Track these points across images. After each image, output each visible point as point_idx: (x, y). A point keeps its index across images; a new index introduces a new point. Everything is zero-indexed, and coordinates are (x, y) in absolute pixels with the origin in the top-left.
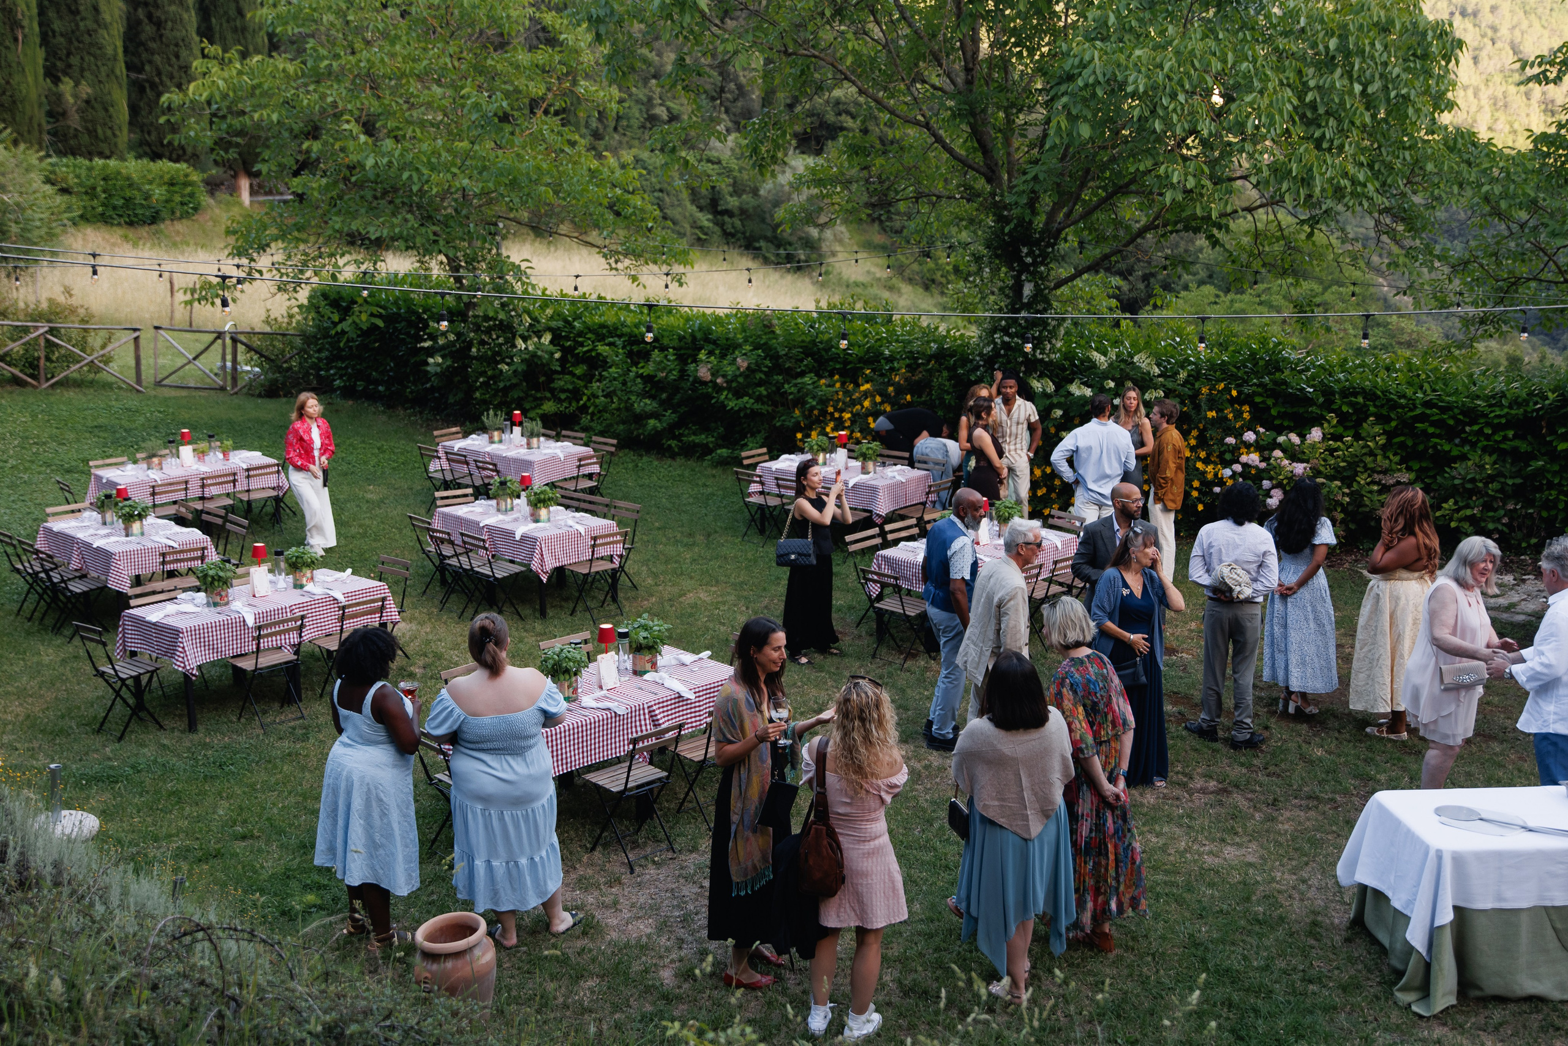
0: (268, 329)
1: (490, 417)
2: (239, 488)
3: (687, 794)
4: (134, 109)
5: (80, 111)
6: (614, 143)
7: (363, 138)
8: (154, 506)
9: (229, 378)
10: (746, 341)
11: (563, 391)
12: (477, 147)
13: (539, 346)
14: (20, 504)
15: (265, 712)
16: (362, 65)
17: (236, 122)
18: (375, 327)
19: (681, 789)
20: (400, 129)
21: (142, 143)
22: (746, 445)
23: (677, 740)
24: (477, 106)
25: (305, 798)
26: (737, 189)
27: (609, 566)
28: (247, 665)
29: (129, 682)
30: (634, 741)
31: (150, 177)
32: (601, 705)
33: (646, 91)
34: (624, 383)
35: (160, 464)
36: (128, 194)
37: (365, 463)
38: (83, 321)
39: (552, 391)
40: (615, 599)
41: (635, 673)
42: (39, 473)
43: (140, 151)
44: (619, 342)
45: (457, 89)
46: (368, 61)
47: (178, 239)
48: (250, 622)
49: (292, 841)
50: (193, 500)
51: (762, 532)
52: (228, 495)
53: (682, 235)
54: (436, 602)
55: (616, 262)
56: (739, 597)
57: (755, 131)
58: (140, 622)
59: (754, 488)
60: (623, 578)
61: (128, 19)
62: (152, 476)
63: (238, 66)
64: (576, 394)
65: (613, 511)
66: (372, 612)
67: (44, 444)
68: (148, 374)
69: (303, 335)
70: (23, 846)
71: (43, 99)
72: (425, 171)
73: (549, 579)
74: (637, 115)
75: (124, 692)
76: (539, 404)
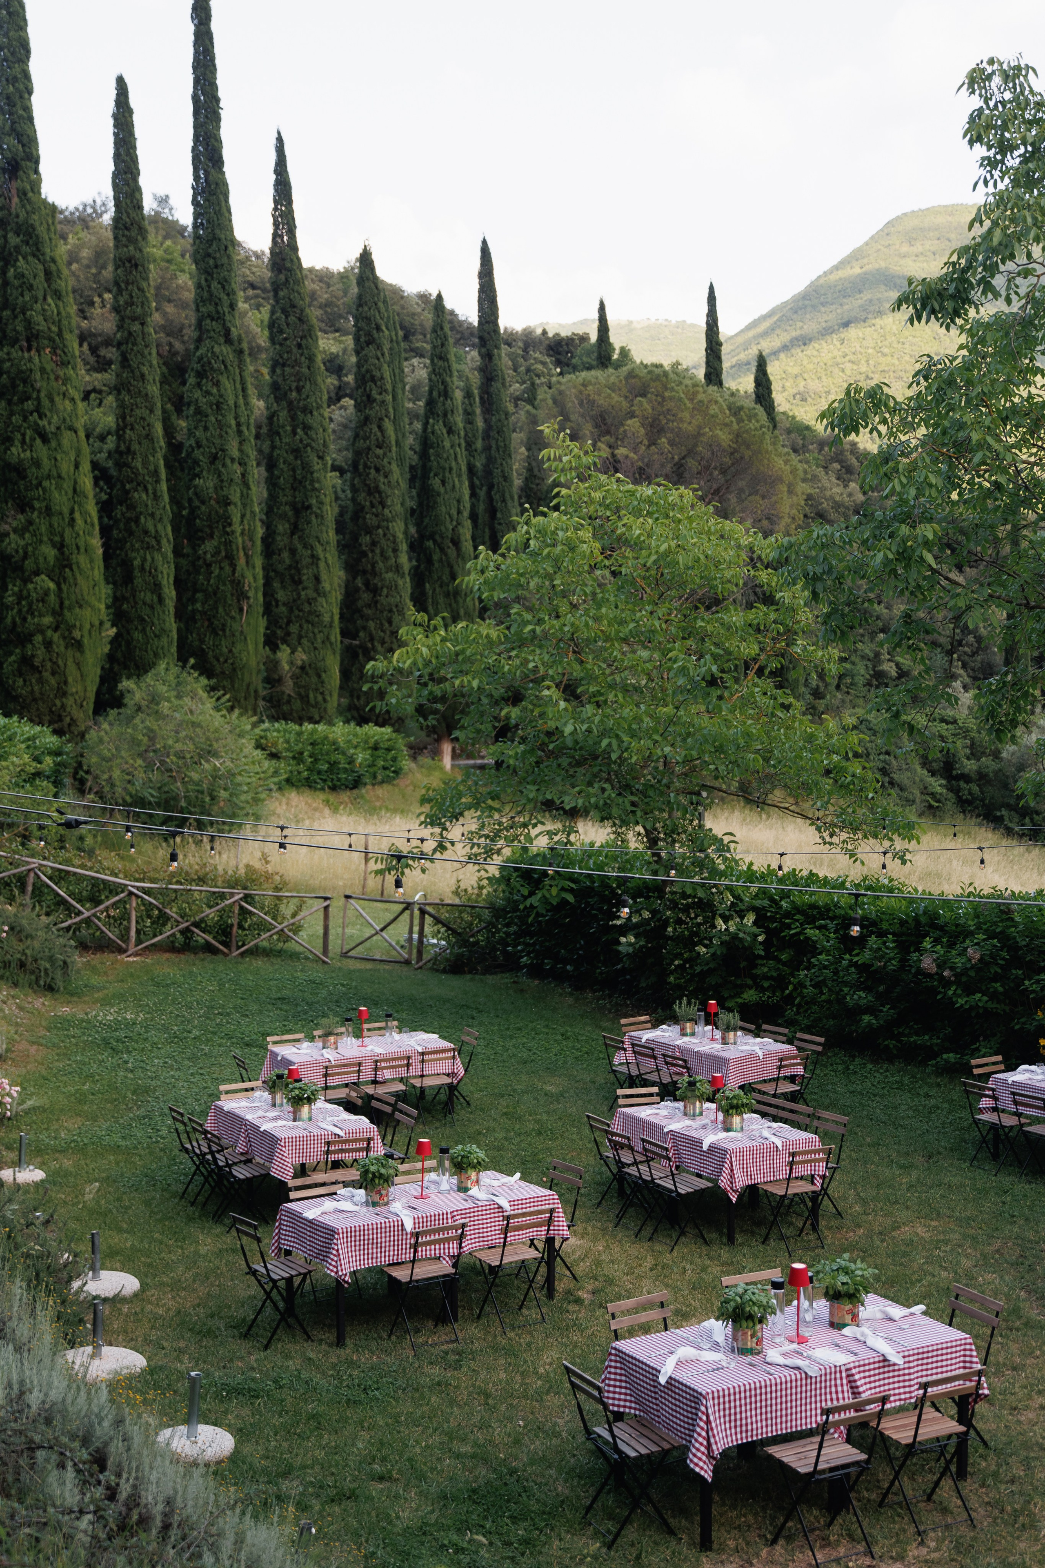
0: (457, 901)
1: (681, 1008)
2: (412, 1072)
3: (892, 1483)
4: (346, 674)
5: (294, 677)
6: (836, 703)
7: (562, 704)
8: (326, 1088)
9: (415, 951)
10: (979, 927)
11: (766, 977)
12: (681, 713)
13: (741, 927)
14: (198, 1077)
15: (417, 1331)
16: (566, 629)
17: (437, 690)
18: (564, 902)
19: (884, 1474)
20: (602, 695)
21: (351, 708)
22: (978, 1050)
23: (880, 1415)
24: (683, 670)
25: (451, 1439)
26: (975, 752)
27: (809, 1188)
28: (401, 1274)
29: (282, 1284)
30: (827, 1412)
31: (355, 741)
32: (789, 1362)
33: (873, 646)
34: (836, 972)
35: (335, 1043)
36: (333, 759)
37: (547, 1050)
38: (277, 889)
39: (754, 978)
40: (815, 1228)
41: (832, 1325)
42: (220, 1045)
43: (349, 715)
44: (831, 925)
45: (665, 652)
46: (572, 625)
47: (378, 804)
48: (409, 1226)
49: (433, 1490)
50: (367, 1083)
51: (995, 1156)
52: (401, 1080)
53: (911, 802)
54: (612, 1216)
55: (831, 836)
56: (965, 1237)
57: (992, 692)
58: (297, 1217)
59: (985, 1103)
60: (826, 1201)
61: (346, 587)
62: (327, 1056)
63: (443, 633)
64: (780, 982)
65: (816, 1123)
66: (540, 1225)
67: (228, 1014)
68: (335, 946)
69: (492, 907)
70: (136, 1478)
71: (262, 667)
72: (626, 739)
73: (739, 1198)
74: (863, 672)
75: (274, 1294)
76: (739, 990)
